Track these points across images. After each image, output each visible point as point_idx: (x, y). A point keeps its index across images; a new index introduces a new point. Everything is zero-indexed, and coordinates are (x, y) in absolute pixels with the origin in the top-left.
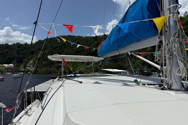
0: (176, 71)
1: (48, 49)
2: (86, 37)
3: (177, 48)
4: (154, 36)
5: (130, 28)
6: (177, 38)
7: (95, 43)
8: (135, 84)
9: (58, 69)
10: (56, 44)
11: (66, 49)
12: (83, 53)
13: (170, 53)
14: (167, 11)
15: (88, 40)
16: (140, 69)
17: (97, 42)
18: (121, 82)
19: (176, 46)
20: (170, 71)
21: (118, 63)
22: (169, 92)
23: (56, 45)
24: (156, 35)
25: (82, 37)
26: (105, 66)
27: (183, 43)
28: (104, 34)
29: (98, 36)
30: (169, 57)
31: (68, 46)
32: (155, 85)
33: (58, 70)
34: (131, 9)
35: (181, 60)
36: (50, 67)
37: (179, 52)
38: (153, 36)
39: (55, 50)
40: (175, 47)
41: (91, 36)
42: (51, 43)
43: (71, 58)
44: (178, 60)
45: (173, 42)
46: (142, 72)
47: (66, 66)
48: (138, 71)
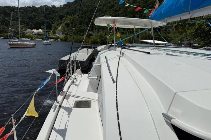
1: (77, 13)
23: (86, 8)
46: (190, 45)
47: (98, 34)
48: (185, 44)
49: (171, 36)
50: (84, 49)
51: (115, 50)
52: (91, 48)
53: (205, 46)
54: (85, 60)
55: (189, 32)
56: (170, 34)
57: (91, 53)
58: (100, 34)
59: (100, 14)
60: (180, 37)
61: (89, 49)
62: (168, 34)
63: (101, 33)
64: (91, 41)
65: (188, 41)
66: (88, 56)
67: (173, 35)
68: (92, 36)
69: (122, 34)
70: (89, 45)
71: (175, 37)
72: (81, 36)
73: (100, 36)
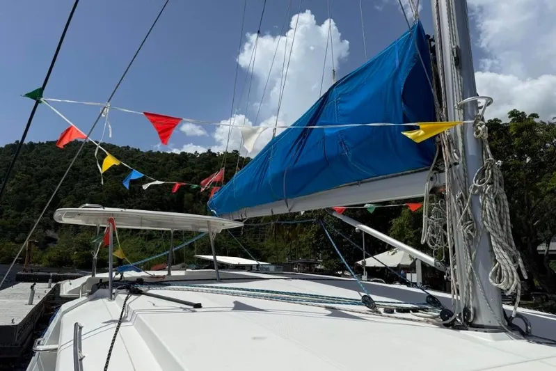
0: (490, 275)
1: (13, 178)
2: (150, 153)
3: (490, 212)
4: (412, 173)
5: (341, 144)
6: (489, 184)
7: (178, 174)
8: (365, 308)
9: (42, 249)
10: (46, 164)
11: (79, 184)
12: (138, 200)
13: (470, 224)
14: (456, 111)
15: (157, 162)
16: (305, 260)
17: (186, 172)
18: (321, 302)
19: (487, 204)
20: (471, 273)
21: (246, 240)
22: (471, 335)
23: (44, 168)
24: (420, 171)
25: (138, 151)
26: (203, 246)
27: (503, 199)
28: (209, 151)
29: (189, 154)
30: (468, 234)
31: (87, 175)
32: (418, 312)
33: (40, 252)
34: (340, 91)
35: (501, 246)
36: (13, 240)
37: (495, 224)
38: (409, 172)
39: (40, 185)
40: (483, 208)
41: (169, 152)
42: (30, 159)
43: (138, 218)
44: (493, 243)
45: (477, 195)
46: (310, 268)
47: (74, 239)
48: (299, 265)
49: (269, 246)
50: (21, 285)
51: (111, 297)
52: (47, 282)
53: (340, 270)
54: (17, 322)
55: (303, 237)
56: (265, 242)
57: (42, 297)
58: (80, 238)
59: (86, 186)
60: (287, 249)
61: (37, 284)
62: (262, 241)
63: (84, 237)
64: (49, 260)
65: (304, 257)
66: (32, 307)
67: (273, 245)
68: (55, 243)
69: (148, 240)
70: (39, 271)
71: (276, 248)
72: (16, 243)
73: (82, 243)
